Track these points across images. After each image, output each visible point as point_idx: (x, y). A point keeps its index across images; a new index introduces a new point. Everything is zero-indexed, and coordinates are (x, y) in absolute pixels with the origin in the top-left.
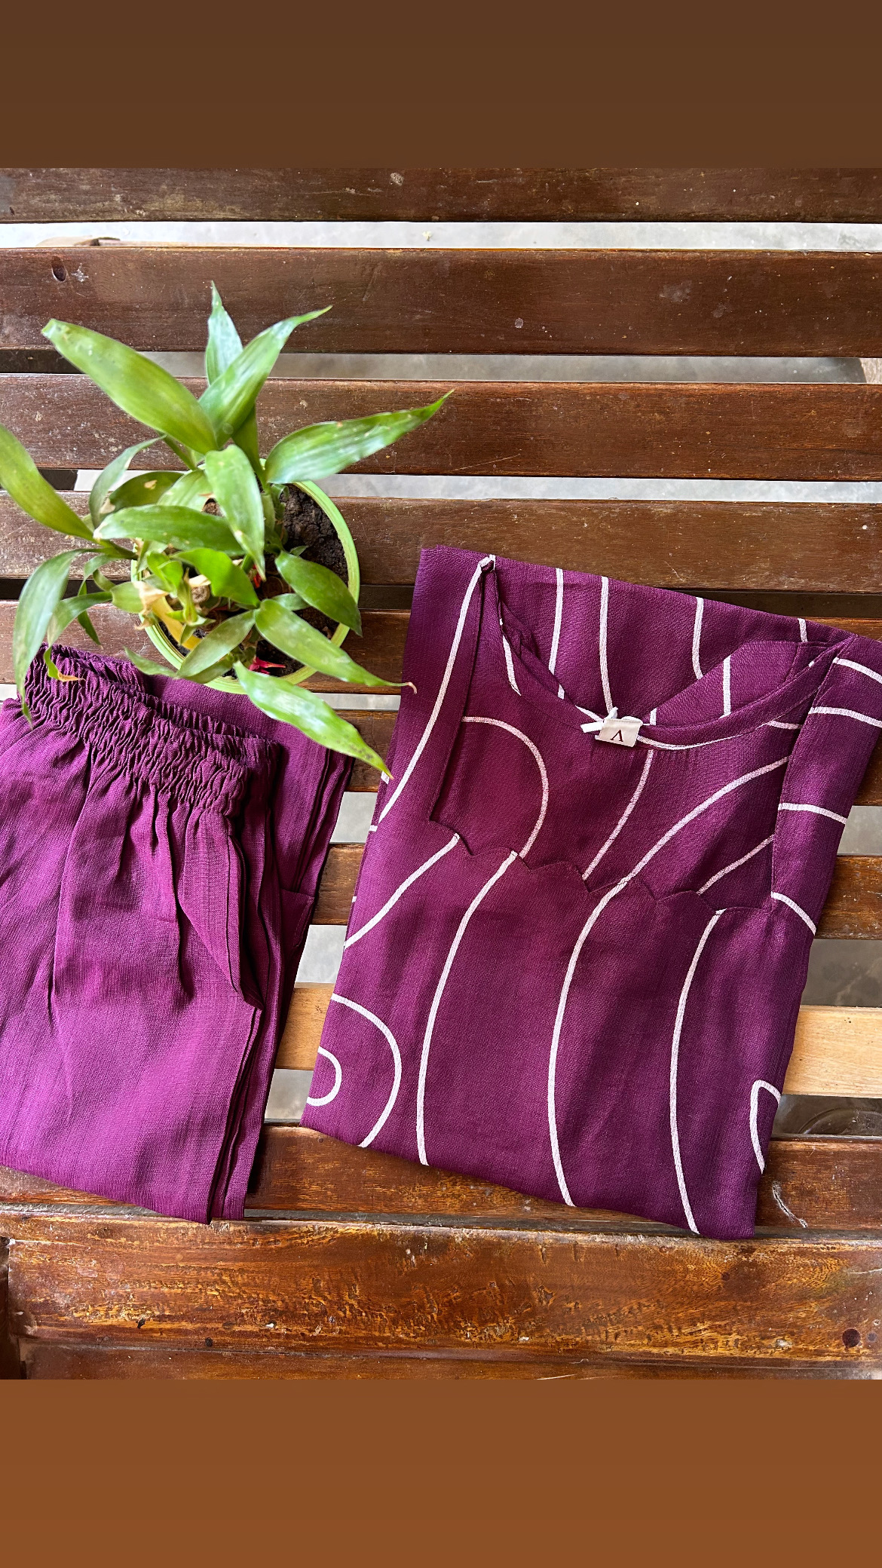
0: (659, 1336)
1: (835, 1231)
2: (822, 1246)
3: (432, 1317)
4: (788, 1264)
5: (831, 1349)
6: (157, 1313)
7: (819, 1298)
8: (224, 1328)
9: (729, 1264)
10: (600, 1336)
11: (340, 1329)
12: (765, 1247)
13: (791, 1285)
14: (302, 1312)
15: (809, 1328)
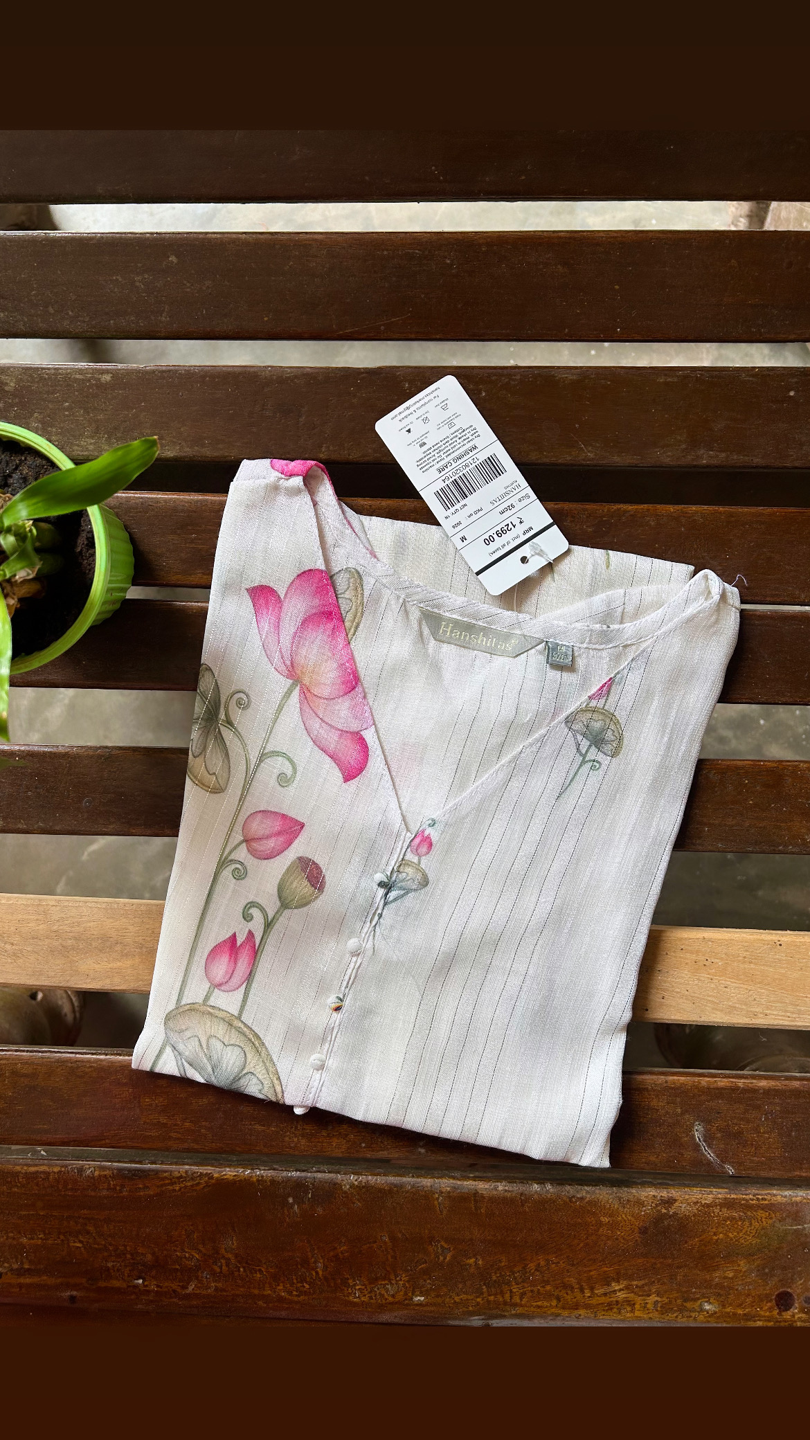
0: (569, 1297)
1: (766, 1180)
2: (751, 1196)
3: (317, 1273)
4: (714, 1217)
5: (762, 1313)
6: (15, 1266)
7: (749, 1255)
8: (89, 1284)
9: (646, 1217)
10: (503, 1296)
11: (216, 1286)
12: (687, 1197)
13: (717, 1240)
14: (174, 1267)
15: (737, 1290)
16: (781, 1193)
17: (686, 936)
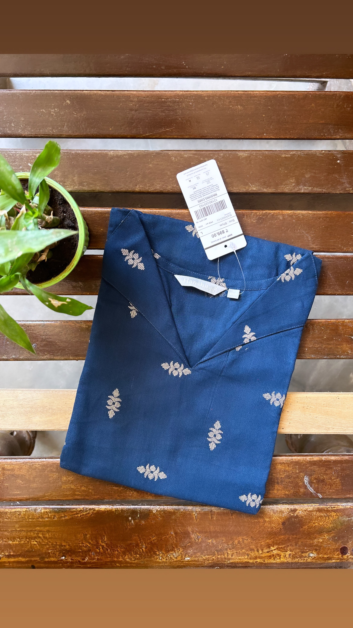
0: (253, 554)
1: (335, 499)
2: (329, 507)
3: (143, 550)
4: (313, 516)
5: (335, 556)
6: (7, 554)
7: (329, 532)
8: (41, 560)
9: (285, 518)
10: (224, 556)
11: (97, 558)
12: (302, 508)
13: (315, 526)
14: (78, 551)
15: (324, 547)
16: (341, 505)
17: (299, 396)
